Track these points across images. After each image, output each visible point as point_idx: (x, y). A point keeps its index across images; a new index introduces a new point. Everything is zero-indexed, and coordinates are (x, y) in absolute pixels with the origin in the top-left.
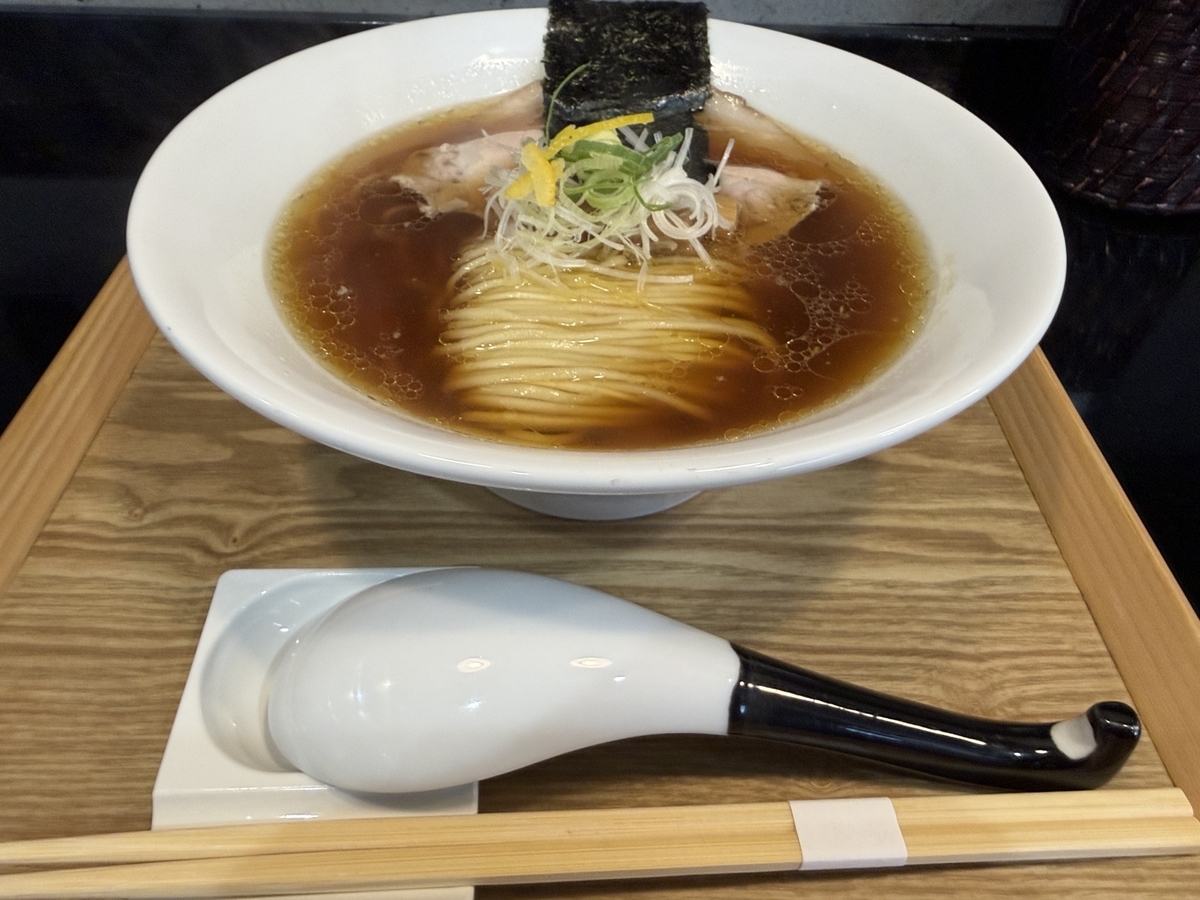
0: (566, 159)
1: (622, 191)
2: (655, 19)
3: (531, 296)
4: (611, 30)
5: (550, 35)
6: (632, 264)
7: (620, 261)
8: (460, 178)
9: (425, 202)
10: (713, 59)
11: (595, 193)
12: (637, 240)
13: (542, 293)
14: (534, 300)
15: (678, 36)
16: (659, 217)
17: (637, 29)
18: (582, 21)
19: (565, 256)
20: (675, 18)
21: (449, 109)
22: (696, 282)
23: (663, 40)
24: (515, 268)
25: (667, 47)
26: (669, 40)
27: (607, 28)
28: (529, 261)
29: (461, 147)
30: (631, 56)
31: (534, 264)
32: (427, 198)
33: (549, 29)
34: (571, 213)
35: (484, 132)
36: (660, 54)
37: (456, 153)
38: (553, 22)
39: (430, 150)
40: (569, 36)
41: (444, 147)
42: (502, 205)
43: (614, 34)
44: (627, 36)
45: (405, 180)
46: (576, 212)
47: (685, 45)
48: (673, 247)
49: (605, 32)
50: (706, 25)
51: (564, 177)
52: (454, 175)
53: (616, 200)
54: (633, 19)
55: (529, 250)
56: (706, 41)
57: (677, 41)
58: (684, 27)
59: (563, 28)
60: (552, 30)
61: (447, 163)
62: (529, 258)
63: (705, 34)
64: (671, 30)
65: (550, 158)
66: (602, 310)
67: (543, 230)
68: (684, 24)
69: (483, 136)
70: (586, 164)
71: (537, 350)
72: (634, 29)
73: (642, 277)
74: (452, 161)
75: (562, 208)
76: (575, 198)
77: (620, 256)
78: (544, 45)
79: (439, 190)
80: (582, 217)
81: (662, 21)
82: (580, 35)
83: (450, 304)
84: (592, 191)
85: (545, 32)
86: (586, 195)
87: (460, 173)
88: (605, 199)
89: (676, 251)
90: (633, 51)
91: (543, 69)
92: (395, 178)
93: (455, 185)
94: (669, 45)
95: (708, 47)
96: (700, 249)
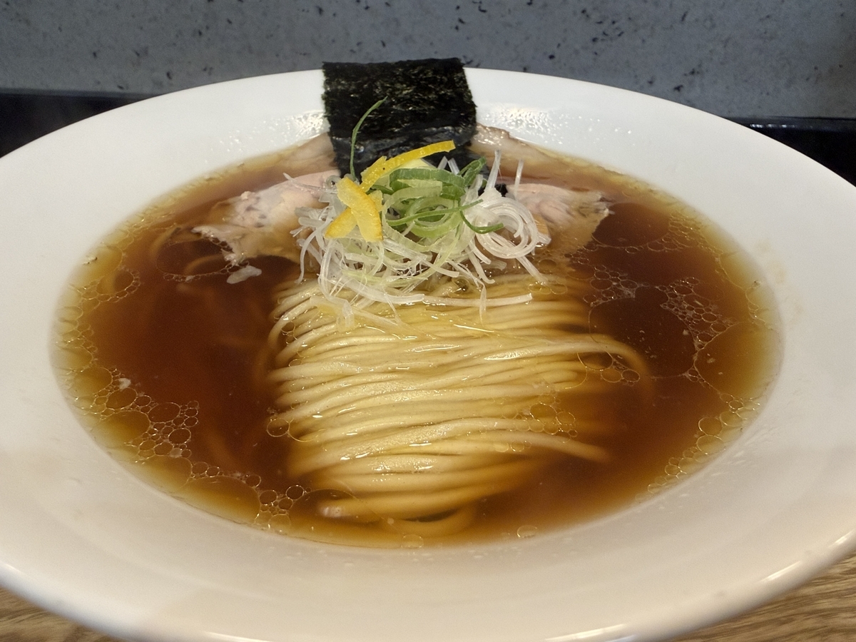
0: (385, 192)
1: (449, 217)
2: (419, 73)
3: (370, 339)
4: (382, 86)
5: (327, 93)
6: (465, 289)
7: (450, 289)
8: (263, 221)
9: (230, 250)
10: (476, 100)
11: (420, 222)
12: (468, 264)
13: (382, 335)
14: (374, 343)
15: (442, 86)
16: (487, 240)
17: (405, 84)
18: (355, 79)
19: (397, 291)
20: (435, 72)
21: (239, 164)
22: (536, 299)
23: (430, 91)
24: (349, 311)
25: (434, 96)
26: (434, 90)
27: (378, 84)
28: (362, 301)
29: (262, 193)
30: (404, 106)
31: (366, 304)
32: (232, 245)
33: (326, 88)
34: (401, 247)
35: (287, 176)
36: (430, 102)
37: (258, 199)
38: (327, 83)
39: (230, 200)
40: (345, 94)
41: (245, 195)
42: (321, 244)
43: (384, 88)
44: (398, 90)
45: (208, 231)
46: (405, 243)
47: (449, 92)
48: (502, 266)
49: (377, 88)
50: (464, 73)
51: (384, 209)
52: (257, 219)
53: (445, 226)
54: (399, 75)
55: (360, 290)
56: (467, 87)
57: (442, 90)
58: (445, 79)
59: (339, 87)
60: (329, 89)
61: (249, 209)
62: (361, 298)
63: (465, 81)
64: (433, 81)
65: (367, 191)
66: (452, 346)
67: (372, 267)
68: (446, 76)
69: (287, 180)
70: (404, 195)
71: (394, 405)
72: (402, 83)
73: (481, 303)
74: (255, 206)
75: (390, 242)
76: (401, 229)
77: (450, 283)
78: (324, 102)
79: (244, 236)
80: (413, 248)
81: (425, 75)
82: (354, 92)
83: (276, 363)
84: (417, 220)
85: (322, 91)
86: (412, 226)
87: (263, 217)
88: (432, 227)
89: (504, 270)
90: (405, 102)
91: (327, 121)
92: (197, 229)
93: (261, 229)
94: (436, 94)
95: (470, 92)
96: (528, 265)
